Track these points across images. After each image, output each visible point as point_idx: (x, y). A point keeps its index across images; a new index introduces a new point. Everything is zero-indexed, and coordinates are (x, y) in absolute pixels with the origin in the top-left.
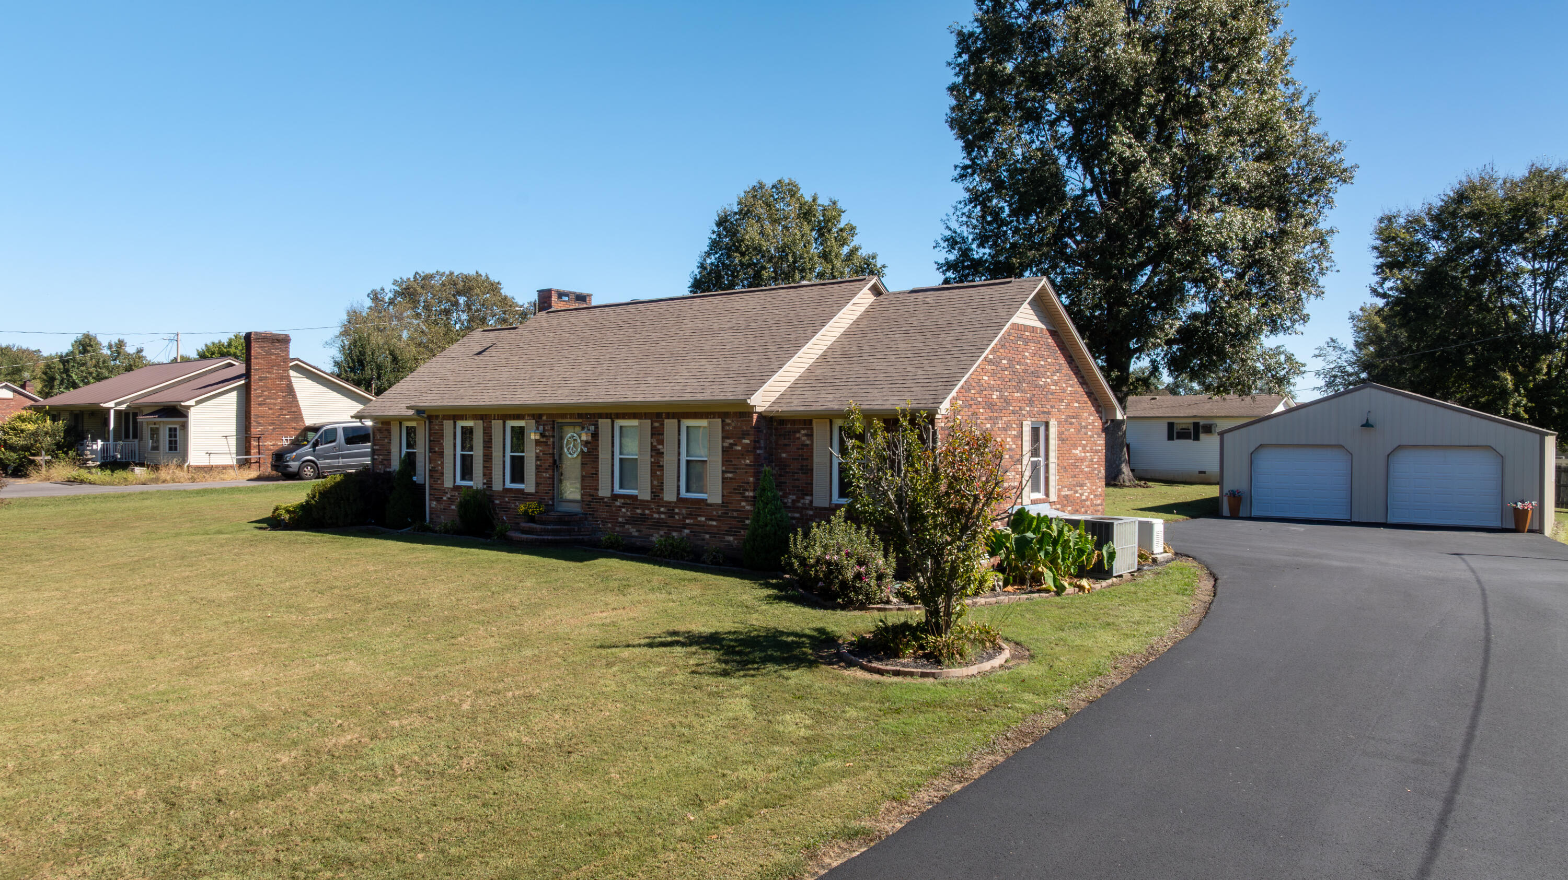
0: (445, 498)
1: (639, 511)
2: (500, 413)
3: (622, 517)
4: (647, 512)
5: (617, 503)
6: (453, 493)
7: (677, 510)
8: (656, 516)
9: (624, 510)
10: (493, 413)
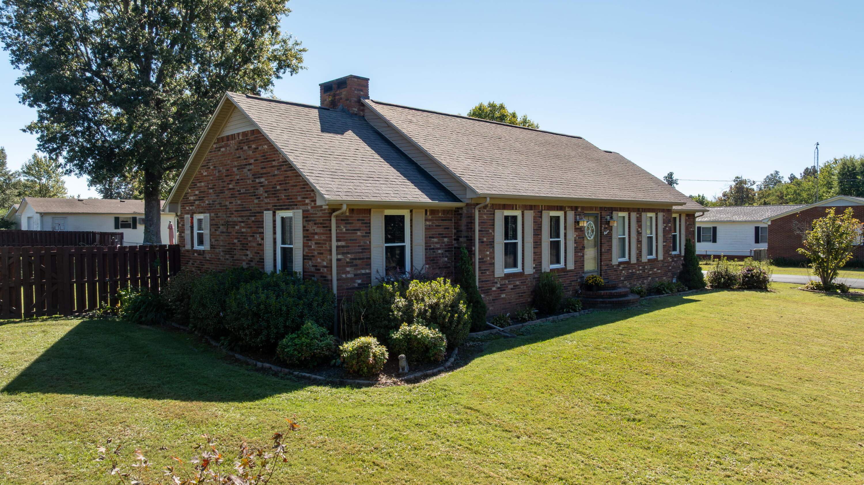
0: (494, 289)
1: (630, 271)
2: (546, 204)
3: (623, 276)
4: (634, 271)
5: (621, 268)
6: (503, 282)
7: (646, 267)
8: (638, 272)
9: (623, 272)
10: (540, 204)
